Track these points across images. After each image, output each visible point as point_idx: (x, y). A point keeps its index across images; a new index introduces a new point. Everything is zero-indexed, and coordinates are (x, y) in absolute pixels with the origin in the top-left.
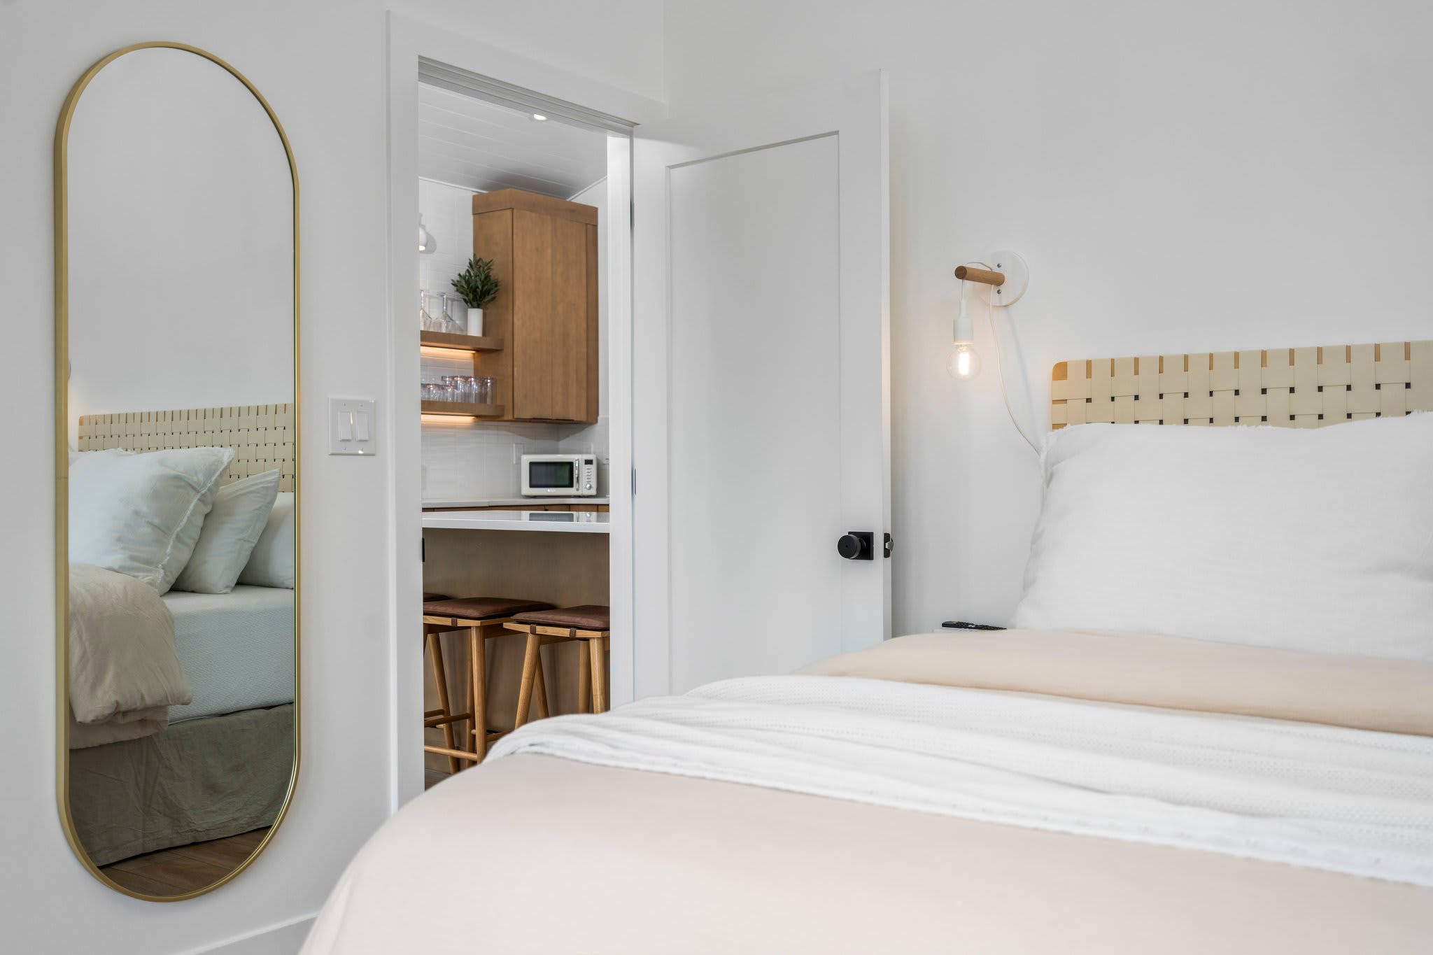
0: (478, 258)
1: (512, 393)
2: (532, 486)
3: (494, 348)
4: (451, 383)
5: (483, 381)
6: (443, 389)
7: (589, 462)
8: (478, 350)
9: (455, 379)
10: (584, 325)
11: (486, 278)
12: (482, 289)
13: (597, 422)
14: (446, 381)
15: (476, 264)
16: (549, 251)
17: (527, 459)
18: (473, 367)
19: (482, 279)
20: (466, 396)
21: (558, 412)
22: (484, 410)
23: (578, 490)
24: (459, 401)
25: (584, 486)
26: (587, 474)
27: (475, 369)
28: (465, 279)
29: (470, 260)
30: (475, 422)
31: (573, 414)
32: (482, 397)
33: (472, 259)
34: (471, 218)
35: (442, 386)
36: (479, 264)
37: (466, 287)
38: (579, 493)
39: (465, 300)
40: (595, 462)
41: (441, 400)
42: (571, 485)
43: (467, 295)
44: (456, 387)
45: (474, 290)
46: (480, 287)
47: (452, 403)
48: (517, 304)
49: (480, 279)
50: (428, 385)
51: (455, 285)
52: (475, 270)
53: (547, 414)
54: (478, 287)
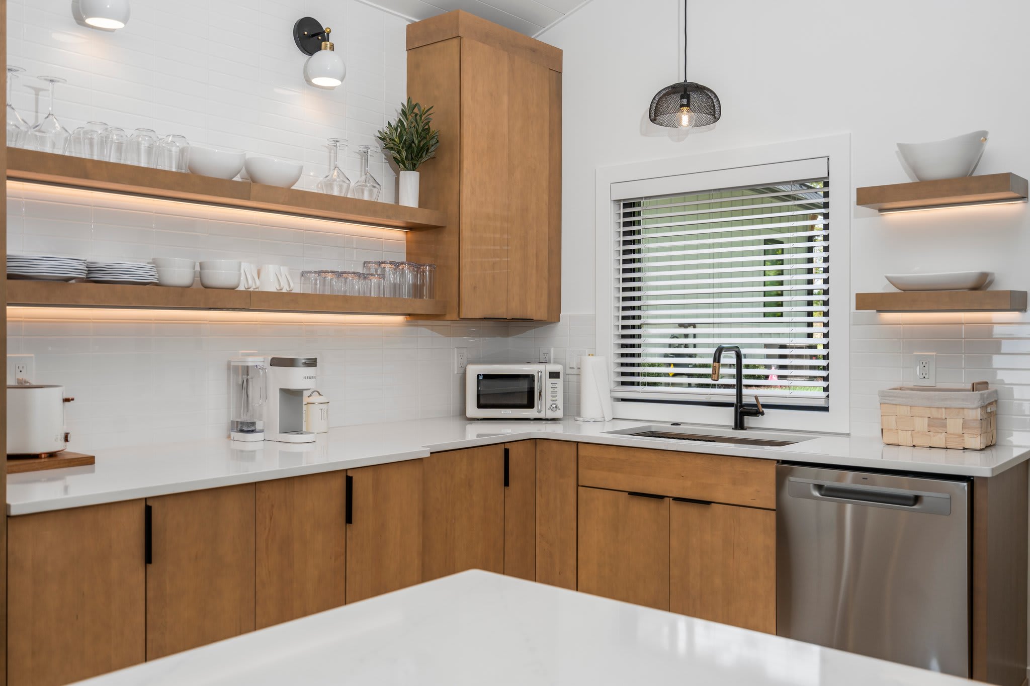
0: (414, 103)
1: (457, 282)
2: (480, 406)
3: (434, 224)
4: (376, 271)
5: (419, 268)
6: (365, 278)
7: (554, 375)
8: (411, 228)
9: (383, 265)
10: (546, 197)
11: (424, 130)
12: (419, 145)
13: (559, 320)
14: (370, 269)
15: (410, 110)
16: (505, 99)
17: (474, 371)
18: (405, 250)
19: (420, 131)
20: (395, 287)
21: (515, 311)
22: (420, 306)
23: (539, 411)
24: (387, 295)
25: (548, 406)
26: (552, 390)
27: (407, 254)
28: (396, 130)
29: (403, 105)
30: (407, 321)
31: (532, 311)
32: (417, 291)
33: (406, 104)
34: (405, 54)
35: (364, 274)
36: (416, 110)
37: (397, 140)
38: (541, 415)
39: (395, 158)
40: (561, 375)
41: (361, 295)
42: (530, 405)
43: (399, 152)
44: (383, 276)
45: (409, 148)
46: (416, 142)
47: (379, 299)
48: (466, 164)
49: (417, 131)
50: (345, 273)
51: (383, 139)
52: (410, 118)
53: (501, 312)
54: (413, 142)
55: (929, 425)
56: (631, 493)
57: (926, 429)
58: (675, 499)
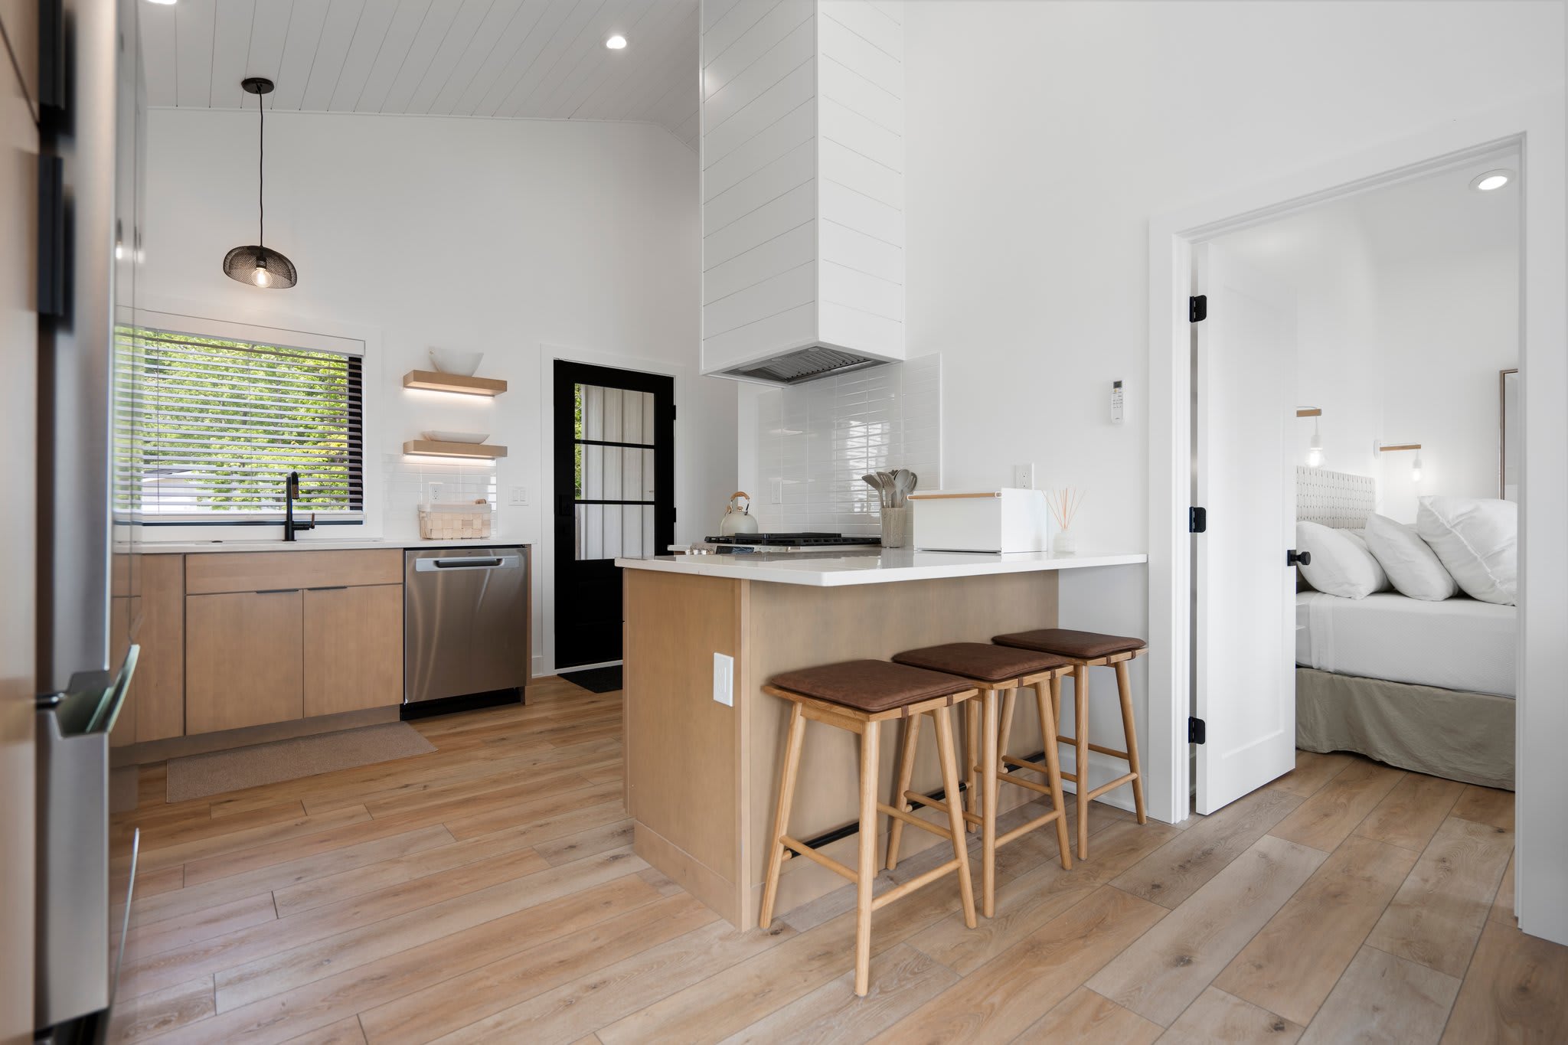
55: (462, 525)
56: (258, 592)
57: (461, 527)
58: (309, 589)
